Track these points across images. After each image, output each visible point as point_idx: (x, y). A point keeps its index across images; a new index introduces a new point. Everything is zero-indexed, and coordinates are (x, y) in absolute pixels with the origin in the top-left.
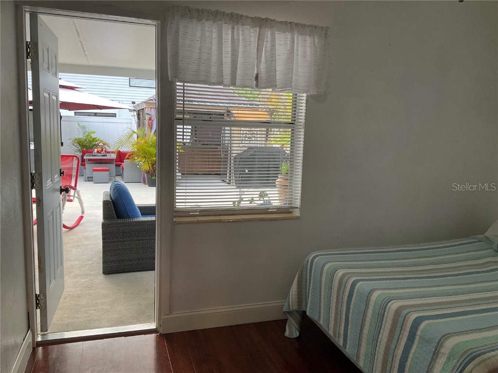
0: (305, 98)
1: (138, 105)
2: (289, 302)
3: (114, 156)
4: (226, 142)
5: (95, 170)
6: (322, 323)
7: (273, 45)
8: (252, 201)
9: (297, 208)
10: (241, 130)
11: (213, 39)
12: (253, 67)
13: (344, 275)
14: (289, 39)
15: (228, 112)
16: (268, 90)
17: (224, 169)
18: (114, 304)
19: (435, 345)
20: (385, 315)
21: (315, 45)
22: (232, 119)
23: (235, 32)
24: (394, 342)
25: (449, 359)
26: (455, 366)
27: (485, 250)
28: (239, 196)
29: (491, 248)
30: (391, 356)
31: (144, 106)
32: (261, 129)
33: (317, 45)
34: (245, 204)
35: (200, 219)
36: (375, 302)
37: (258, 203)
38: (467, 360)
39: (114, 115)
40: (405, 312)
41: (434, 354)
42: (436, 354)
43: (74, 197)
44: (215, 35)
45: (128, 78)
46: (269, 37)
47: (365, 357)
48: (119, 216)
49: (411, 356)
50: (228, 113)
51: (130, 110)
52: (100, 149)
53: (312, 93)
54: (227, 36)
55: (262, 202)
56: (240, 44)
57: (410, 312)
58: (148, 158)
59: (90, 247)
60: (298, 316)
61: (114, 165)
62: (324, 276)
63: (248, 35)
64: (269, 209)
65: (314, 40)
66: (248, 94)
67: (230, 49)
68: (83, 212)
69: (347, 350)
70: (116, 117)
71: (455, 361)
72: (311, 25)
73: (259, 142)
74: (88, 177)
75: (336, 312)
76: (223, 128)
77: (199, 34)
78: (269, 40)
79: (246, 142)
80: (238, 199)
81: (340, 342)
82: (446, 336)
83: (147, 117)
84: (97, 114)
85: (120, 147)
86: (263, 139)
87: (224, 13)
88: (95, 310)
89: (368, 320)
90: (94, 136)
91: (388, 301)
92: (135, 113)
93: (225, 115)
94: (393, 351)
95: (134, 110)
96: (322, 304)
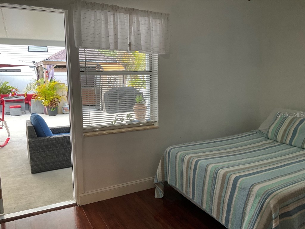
0: (158, 56)
1: (37, 63)
2: (157, 178)
3: (23, 98)
4: (98, 85)
5: (11, 108)
6: (178, 187)
7: (138, 25)
8: (123, 120)
9: (156, 122)
10: (107, 77)
11: (102, 21)
12: (127, 38)
13: (190, 158)
14: (147, 21)
15: (98, 65)
16: (136, 52)
17: (98, 102)
18: (43, 191)
19: (247, 190)
20: (217, 178)
21: (162, 24)
22: (101, 70)
23: (115, 17)
24: (224, 192)
25: (256, 197)
26: (260, 201)
27: (260, 137)
28: (115, 118)
29: (263, 136)
30: (222, 200)
31: (42, 64)
32: (119, 76)
33: (163, 24)
34: (119, 122)
35: (100, 133)
36: (210, 172)
37: (127, 121)
38: (266, 196)
39: (19, 71)
40: (229, 175)
41: (247, 196)
42: (249, 196)
43: (3, 126)
44: (103, 19)
45: (27, 46)
46: (135, 20)
47: (207, 203)
48: (39, 135)
49: (234, 198)
50: (98, 67)
51: (31, 67)
52: (13, 93)
53: (162, 53)
54: (111, 19)
55: (129, 121)
56: (119, 24)
57: (232, 174)
58: (48, 98)
59: (18, 157)
60: (162, 185)
61: (24, 103)
62: (178, 160)
63: (123, 19)
64: (141, 124)
65: (161, 21)
66: (107, 54)
67: (112, 27)
68: (9, 135)
69: (195, 201)
70: (20, 72)
71: (260, 198)
72: (159, 13)
73: (119, 84)
74: (7, 113)
75: (186, 180)
76: (95, 76)
77: (93, 18)
78: (136, 21)
79: (111, 84)
80: (114, 120)
81: (190, 197)
82: (253, 185)
83: (45, 71)
84: (7, 70)
85: (28, 92)
86: (121, 82)
87: (107, 5)
88: (32, 196)
89: (207, 182)
90: (8, 85)
91: (218, 170)
92: (35, 69)
93: (96, 68)
94: (223, 197)
95: (35, 67)
96: (177, 176)
